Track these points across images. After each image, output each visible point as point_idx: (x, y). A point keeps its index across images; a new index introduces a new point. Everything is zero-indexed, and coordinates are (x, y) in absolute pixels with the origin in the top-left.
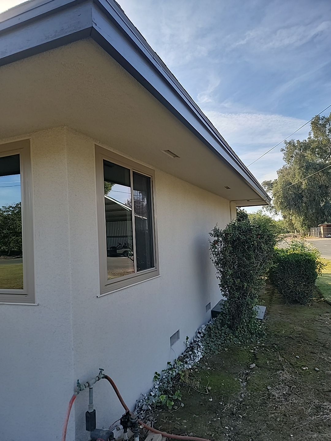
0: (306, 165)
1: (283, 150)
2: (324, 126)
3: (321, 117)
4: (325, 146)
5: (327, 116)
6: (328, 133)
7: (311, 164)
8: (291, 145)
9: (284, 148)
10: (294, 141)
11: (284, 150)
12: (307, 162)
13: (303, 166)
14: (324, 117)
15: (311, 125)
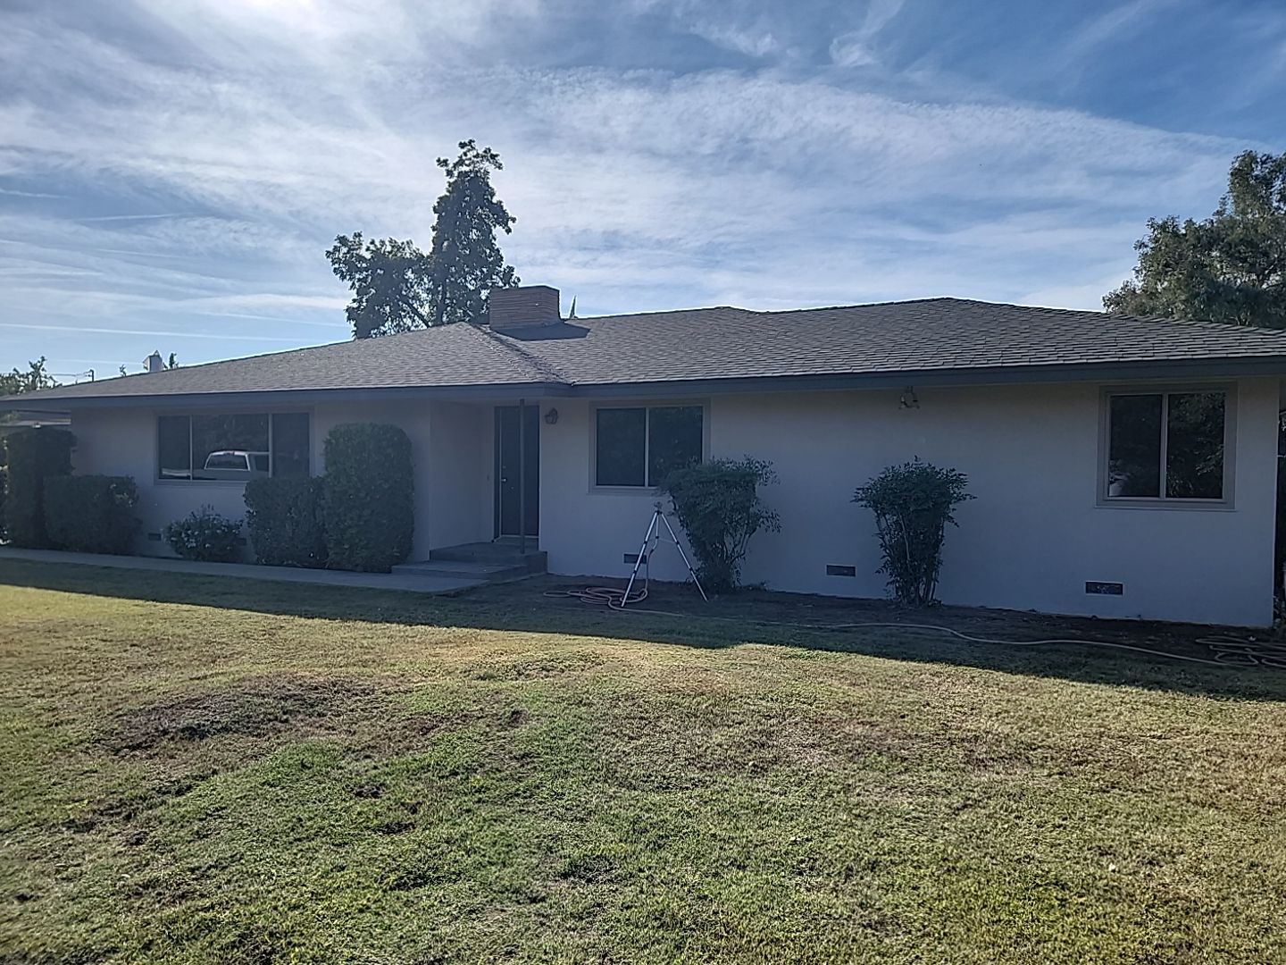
0: (1206, 292)
1: (1142, 245)
2: (1268, 183)
3: (1260, 156)
4: (1265, 237)
5: (1277, 154)
6: (1275, 204)
7: (1221, 289)
8: (1165, 229)
9: (1146, 240)
10: (1177, 220)
11: (1146, 246)
12: (1212, 283)
13: (1198, 294)
14: (1269, 157)
15: (1229, 176)
